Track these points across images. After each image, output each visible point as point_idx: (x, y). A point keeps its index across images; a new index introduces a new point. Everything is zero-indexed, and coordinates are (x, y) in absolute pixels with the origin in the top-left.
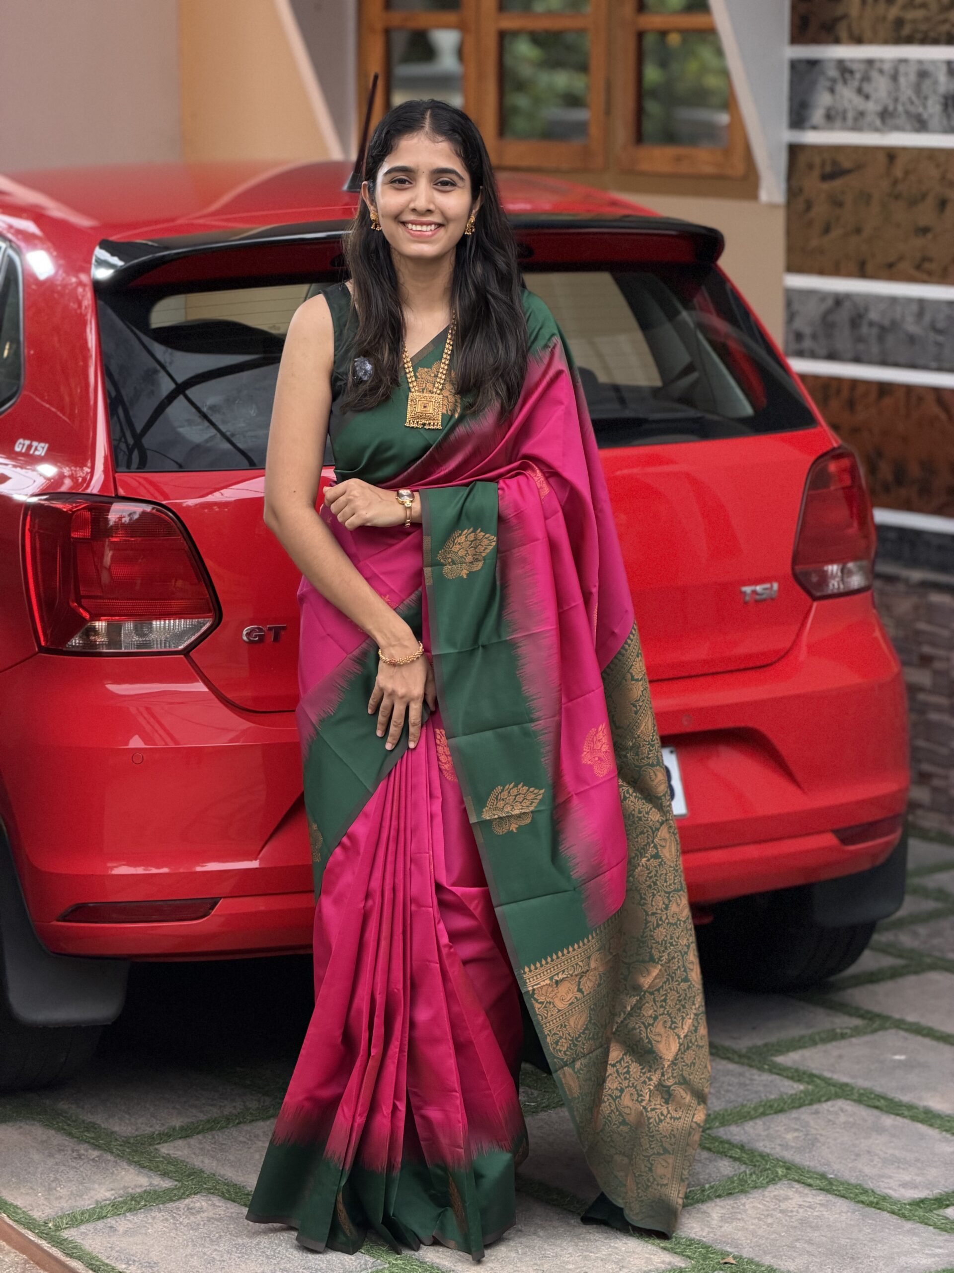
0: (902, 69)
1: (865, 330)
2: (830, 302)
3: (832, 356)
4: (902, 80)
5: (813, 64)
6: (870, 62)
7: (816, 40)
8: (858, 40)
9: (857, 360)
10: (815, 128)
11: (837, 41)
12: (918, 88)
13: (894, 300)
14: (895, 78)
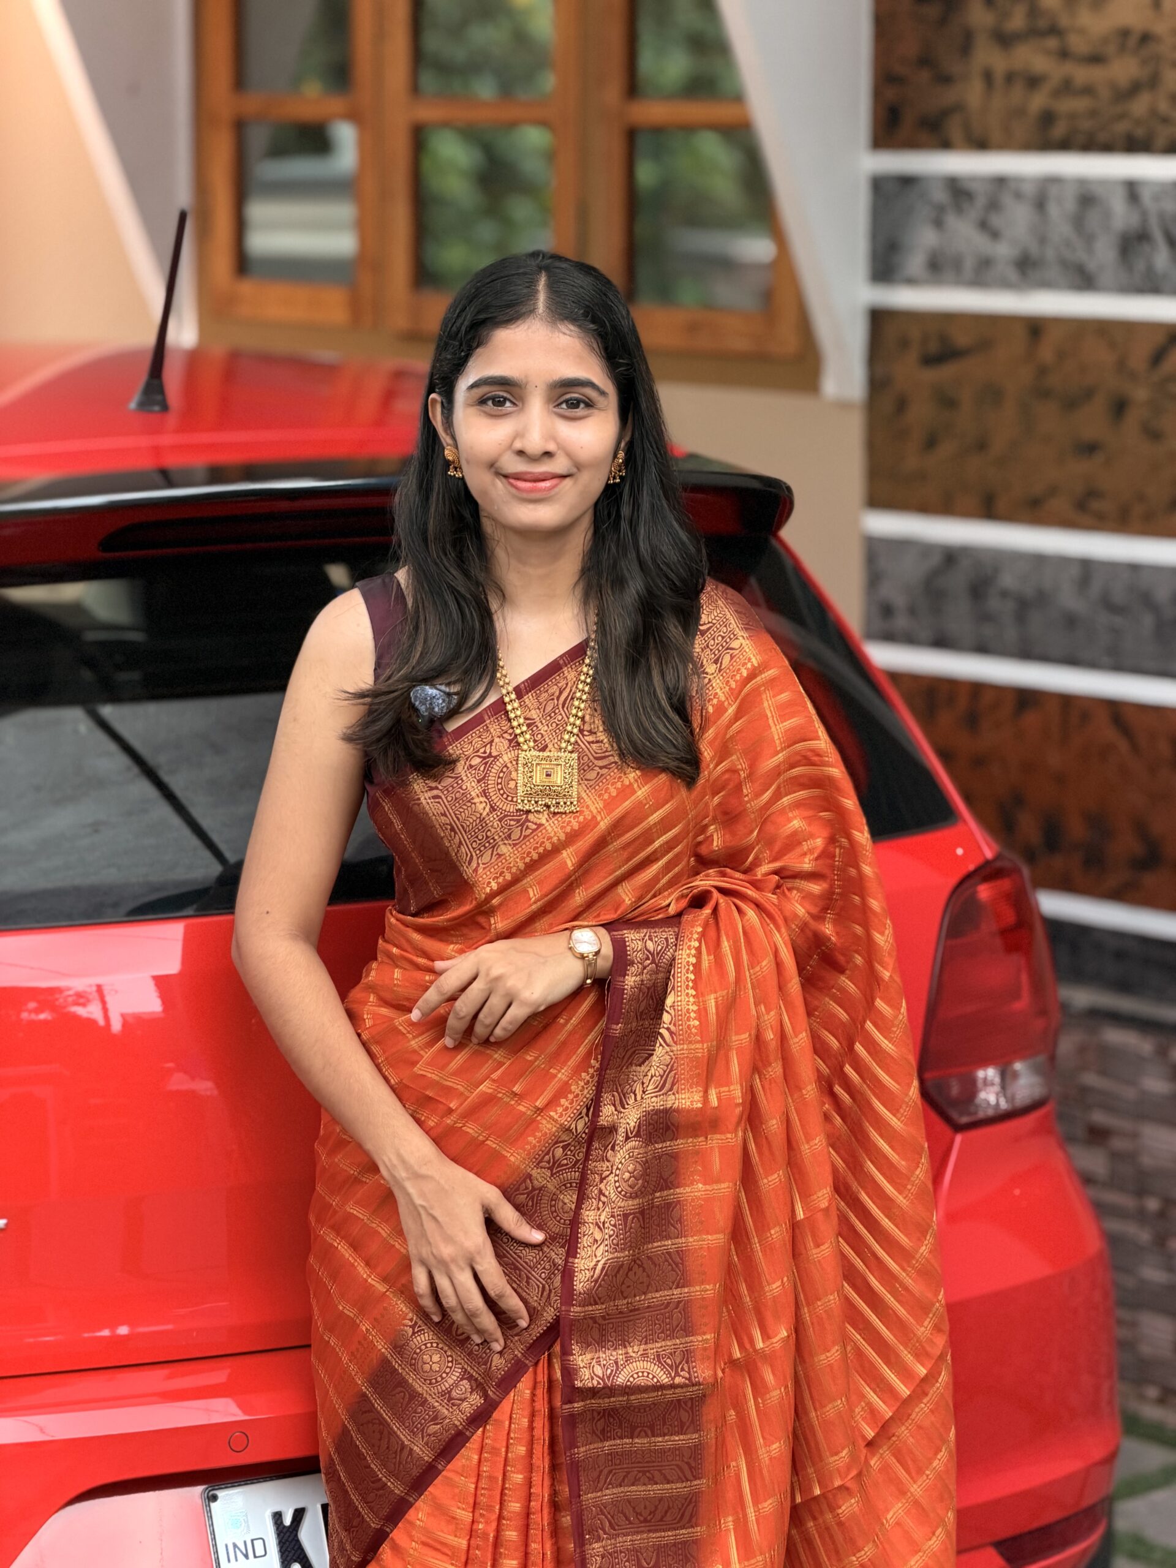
0: (1053, 191)
1: (994, 603)
2: (936, 560)
3: (941, 642)
4: (1054, 210)
5: (907, 182)
6: (1001, 182)
7: (911, 144)
8: (981, 144)
9: (982, 649)
10: (911, 282)
11: (946, 145)
12: (1078, 222)
13: (1039, 560)
14: (1040, 204)
